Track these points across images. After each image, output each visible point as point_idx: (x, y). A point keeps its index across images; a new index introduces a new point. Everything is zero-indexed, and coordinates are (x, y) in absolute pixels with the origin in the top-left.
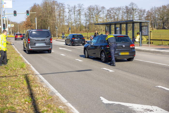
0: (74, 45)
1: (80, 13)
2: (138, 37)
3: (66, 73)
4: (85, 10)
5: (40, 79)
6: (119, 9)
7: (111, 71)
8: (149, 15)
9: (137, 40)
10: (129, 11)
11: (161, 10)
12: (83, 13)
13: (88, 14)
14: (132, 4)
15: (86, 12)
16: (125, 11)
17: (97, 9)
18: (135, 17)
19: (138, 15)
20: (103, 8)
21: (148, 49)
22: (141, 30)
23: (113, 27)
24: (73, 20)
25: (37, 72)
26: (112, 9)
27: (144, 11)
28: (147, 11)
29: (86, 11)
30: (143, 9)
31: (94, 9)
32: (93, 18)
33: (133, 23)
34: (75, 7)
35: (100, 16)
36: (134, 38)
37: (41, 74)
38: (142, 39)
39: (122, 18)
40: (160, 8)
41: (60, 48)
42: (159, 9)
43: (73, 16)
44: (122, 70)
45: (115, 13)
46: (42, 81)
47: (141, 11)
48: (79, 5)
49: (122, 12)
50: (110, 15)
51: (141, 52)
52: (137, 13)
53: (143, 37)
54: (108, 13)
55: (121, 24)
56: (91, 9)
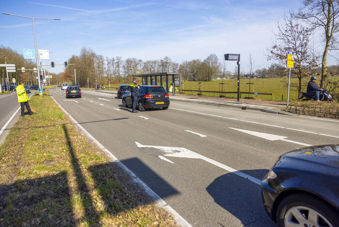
1: (118, 65)
2: (171, 87)
5: (79, 128)
6: (155, 62)
7: (146, 118)
8: (182, 68)
9: (171, 90)
10: (164, 64)
11: (192, 64)
12: (121, 65)
13: (126, 66)
14: (167, 58)
16: (160, 64)
17: (135, 62)
19: (172, 68)
20: (140, 61)
21: (180, 99)
22: (174, 81)
23: (149, 78)
24: (112, 72)
25: (75, 122)
26: (149, 62)
27: (177, 64)
28: (179, 64)
29: (125, 64)
31: (131, 62)
32: (131, 70)
33: (167, 75)
34: (113, 60)
35: (138, 69)
36: (168, 89)
37: (79, 123)
38: (175, 90)
39: (158, 70)
40: (191, 62)
41: (99, 99)
42: (190, 63)
43: (112, 68)
44: (156, 118)
45: (152, 66)
46: (81, 130)
47: (174, 64)
48: (117, 57)
49: (158, 65)
50: (147, 67)
52: (171, 66)
53: (176, 88)
54: (145, 66)
55: (156, 76)
56: (129, 62)
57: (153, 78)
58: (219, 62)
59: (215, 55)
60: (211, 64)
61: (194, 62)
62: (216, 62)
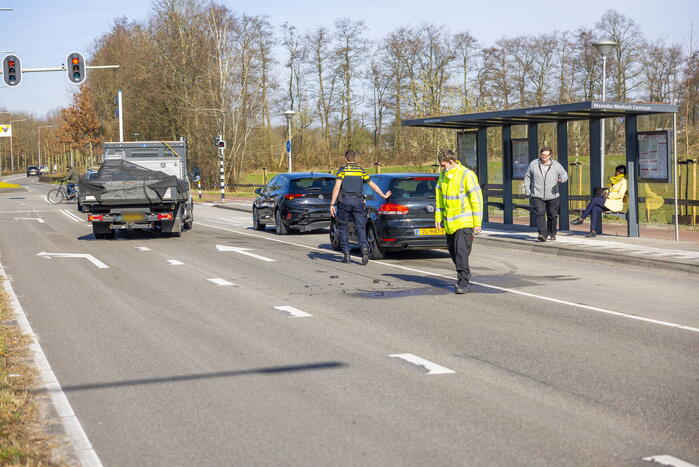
0: (297, 232)
1: (346, 67)
2: (617, 186)
3: (198, 382)
4: (374, 49)
6: (546, 46)
7: (436, 369)
10: (593, 54)
12: (362, 67)
13: (387, 70)
14: (613, 19)
15: (377, 60)
16: (577, 54)
17: (434, 48)
18: (629, 84)
19: (643, 76)
20: (465, 40)
21: (663, 253)
24: (312, 104)
25: (49, 378)
26: (512, 45)
27: (675, 54)
28: (686, 53)
29: (378, 56)
30: (668, 45)
31: (415, 46)
32: (414, 89)
34: (321, 38)
35: (450, 82)
37: (65, 389)
38: (639, 200)
39: (563, 90)
41: (221, 248)
43: (312, 79)
44: (497, 366)
45: (528, 68)
47: (657, 54)
48: (342, 25)
49: (564, 61)
50: (502, 75)
51: (626, 267)
52: (636, 66)
53: (646, 189)
54: (489, 67)
55: (533, 123)
56: (401, 47)
57: (521, 132)
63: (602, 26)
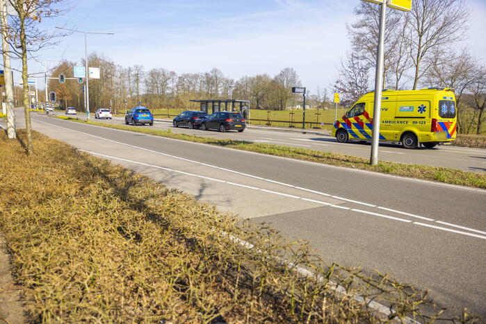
1: (137, 80)
4: (146, 75)
6: (196, 77)
8: (239, 87)
10: (211, 80)
11: (256, 81)
12: (142, 80)
13: (150, 81)
14: (215, 70)
15: (147, 78)
16: (205, 79)
17: (164, 75)
18: (219, 89)
19: (223, 88)
20: (173, 73)
24: (127, 90)
26: (187, 76)
27: (232, 82)
28: (235, 81)
29: (147, 77)
30: (230, 78)
31: (158, 75)
32: (157, 87)
33: (234, 102)
34: (130, 70)
35: (168, 86)
39: (200, 90)
40: (254, 79)
42: (252, 80)
43: (127, 82)
45: (190, 83)
47: (227, 81)
48: (136, 66)
49: (201, 81)
50: (183, 85)
52: (221, 84)
54: (179, 82)
56: (154, 74)
57: (216, 104)
58: (297, 81)
59: (292, 69)
60: (285, 84)
61: (259, 78)
62: (293, 81)
63: (212, 72)
